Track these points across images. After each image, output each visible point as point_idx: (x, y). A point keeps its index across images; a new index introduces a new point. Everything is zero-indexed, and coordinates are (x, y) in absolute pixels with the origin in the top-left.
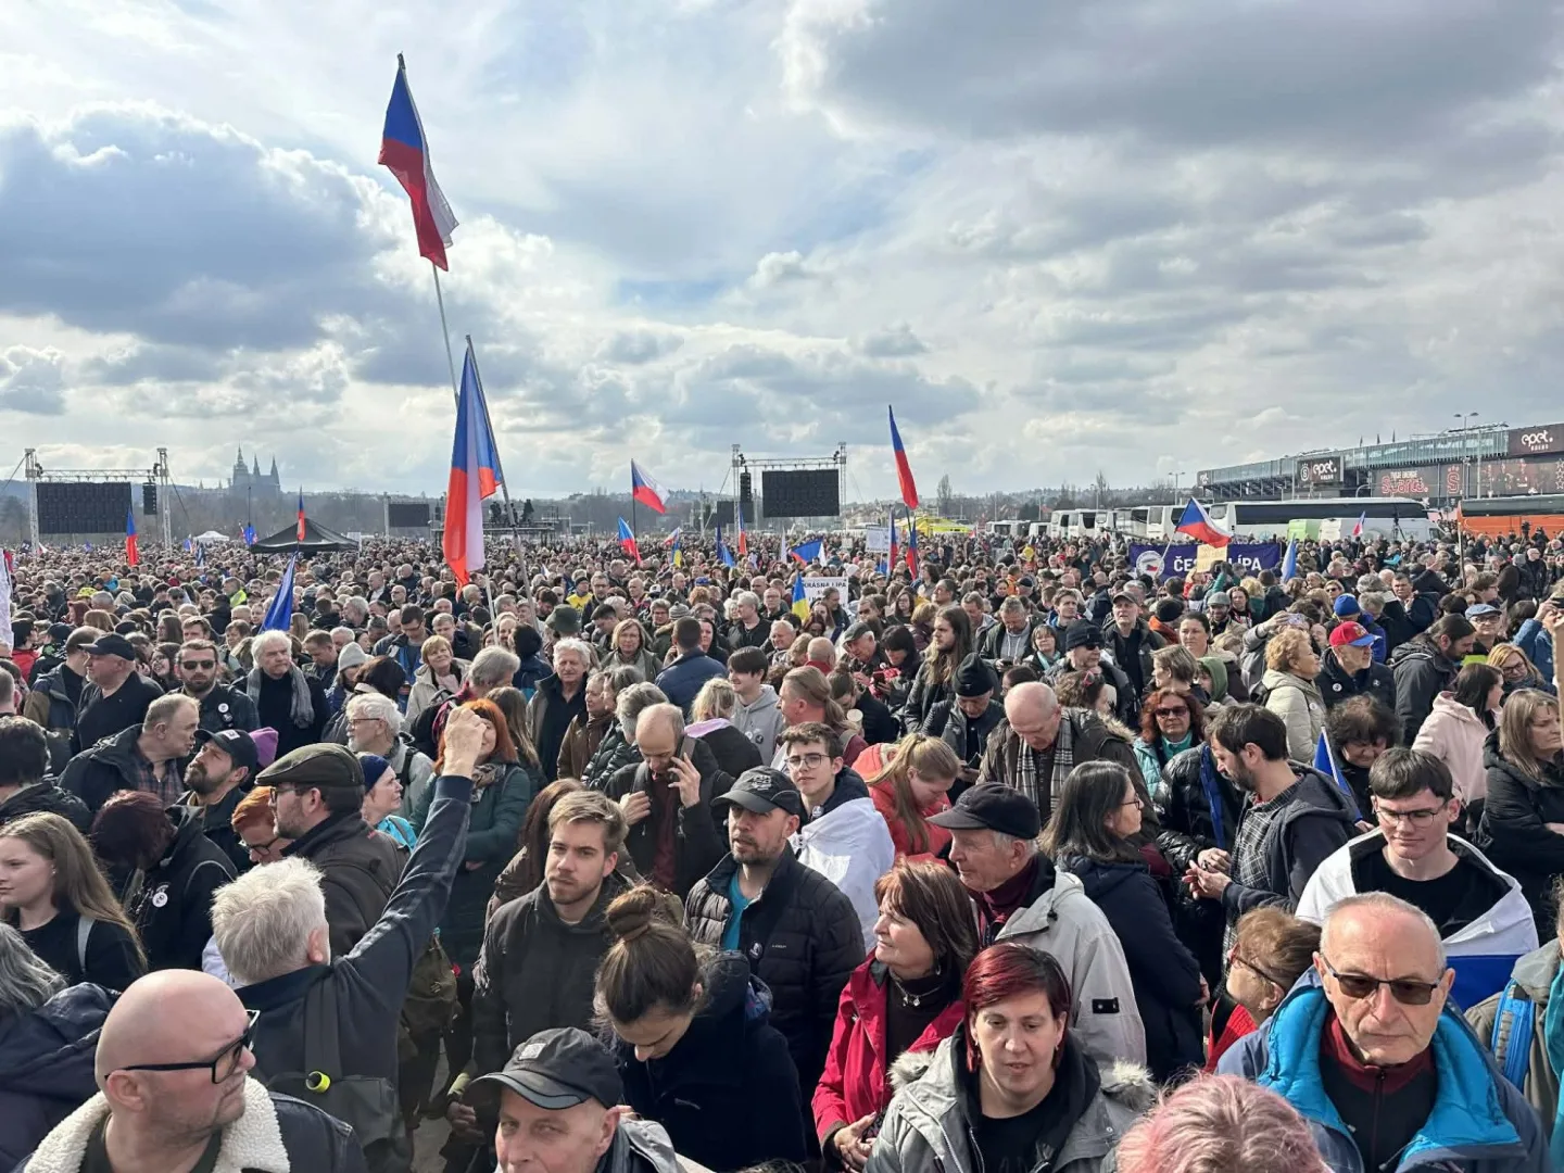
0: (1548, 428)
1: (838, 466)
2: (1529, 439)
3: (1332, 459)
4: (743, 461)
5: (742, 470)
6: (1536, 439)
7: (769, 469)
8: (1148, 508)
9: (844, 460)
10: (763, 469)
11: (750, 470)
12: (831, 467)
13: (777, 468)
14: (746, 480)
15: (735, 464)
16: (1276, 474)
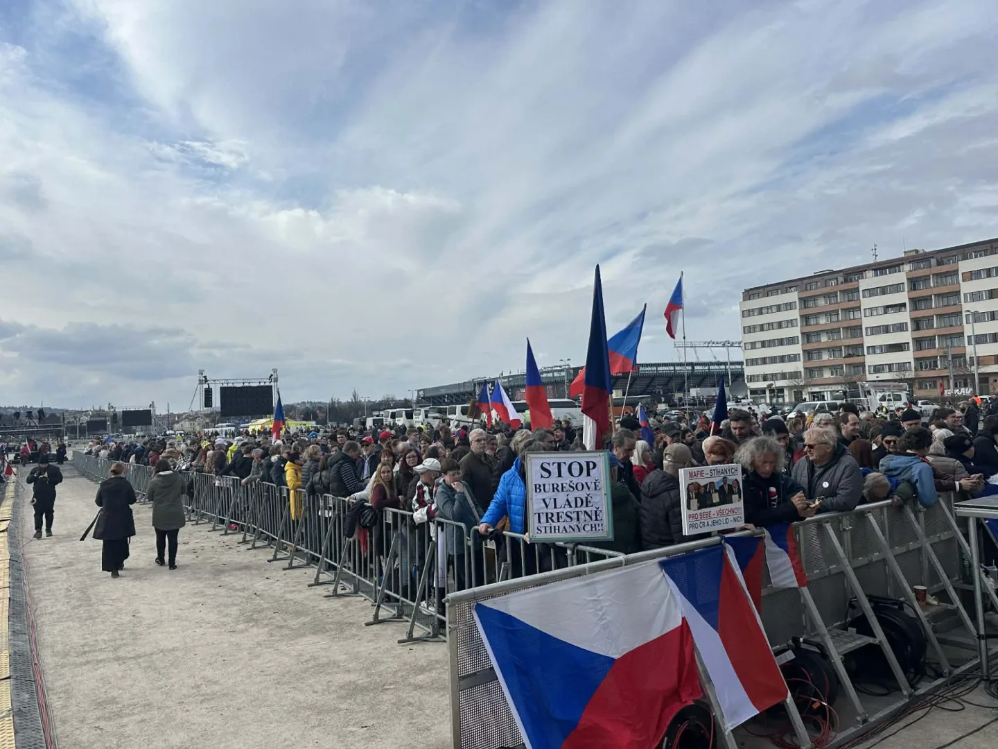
1: (272, 384)
3: (491, 382)
4: (206, 381)
5: (206, 386)
7: (225, 385)
8: (447, 407)
9: (276, 380)
10: (221, 385)
11: (211, 386)
12: (267, 384)
13: (230, 385)
14: (208, 392)
15: (201, 382)
16: (462, 390)
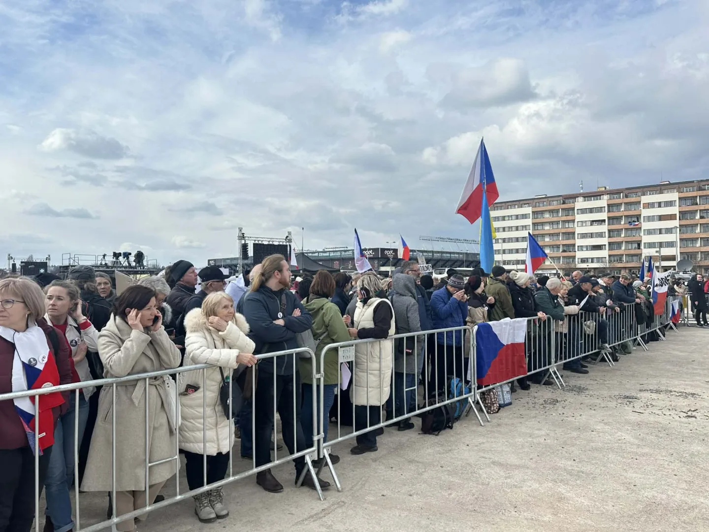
0: (372, 249)
2: (365, 253)
4: (243, 237)
5: (243, 242)
6: (368, 253)
7: (257, 242)
9: (291, 241)
10: (253, 242)
11: (247, 242)
13: (260, 242)
14: (245, 247)
15: (240, 238)
